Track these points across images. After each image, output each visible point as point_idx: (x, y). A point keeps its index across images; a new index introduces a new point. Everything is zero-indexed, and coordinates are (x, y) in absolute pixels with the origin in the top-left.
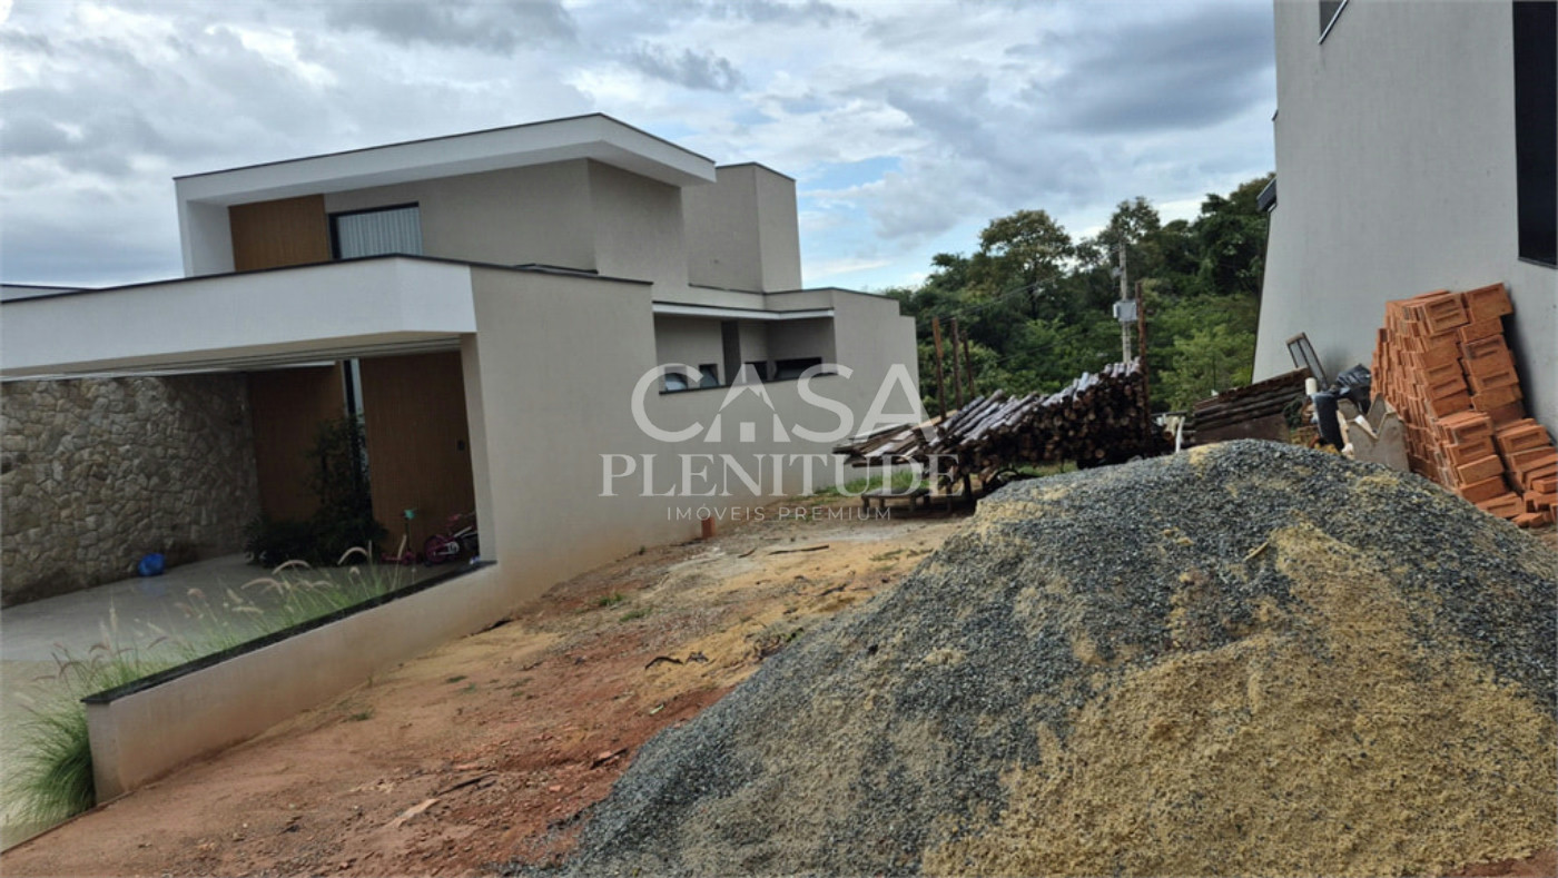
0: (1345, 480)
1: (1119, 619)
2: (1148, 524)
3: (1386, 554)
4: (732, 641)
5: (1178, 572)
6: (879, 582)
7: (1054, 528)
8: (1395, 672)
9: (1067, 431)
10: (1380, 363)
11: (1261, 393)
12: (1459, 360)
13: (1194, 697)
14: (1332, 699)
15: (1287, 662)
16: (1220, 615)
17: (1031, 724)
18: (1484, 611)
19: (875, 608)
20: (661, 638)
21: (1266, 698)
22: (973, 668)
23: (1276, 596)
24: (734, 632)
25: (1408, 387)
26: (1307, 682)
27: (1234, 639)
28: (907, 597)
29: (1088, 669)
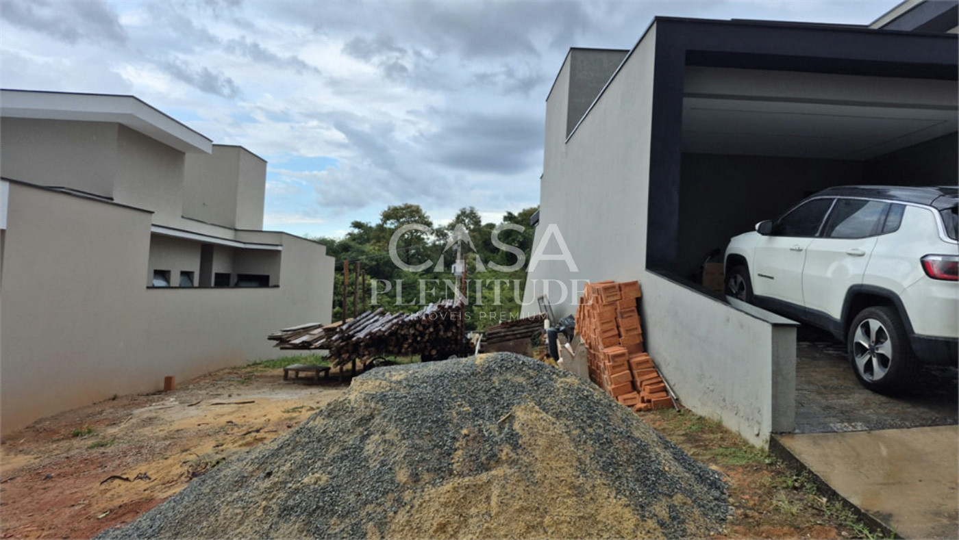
0: (553, 380)
1: (425, 456)
2: (449, 398)
3: (569, 423)
4: (171, 466)
5: (462, 428)
6: (286, 427)
7: (396, 398)
8: (568, 491)
9: (416, 337)
10: (580, 315)
11: (522, 325)
12: (616, 318)
13: (460, 507)
14: (534, 507)
15: (513, 484)
16: (481, 455)
17: (364, 524)
18: (613, 457)
19: (275, 446)
20: (117, 462)
21: (500, 506)
22: (333, 487)
23: (511, 444)
24: (174, 459)
25: (591, 330)
26: (522, 497)
27: (487, 470)
28: (298, 439)
29: (401, 488)
